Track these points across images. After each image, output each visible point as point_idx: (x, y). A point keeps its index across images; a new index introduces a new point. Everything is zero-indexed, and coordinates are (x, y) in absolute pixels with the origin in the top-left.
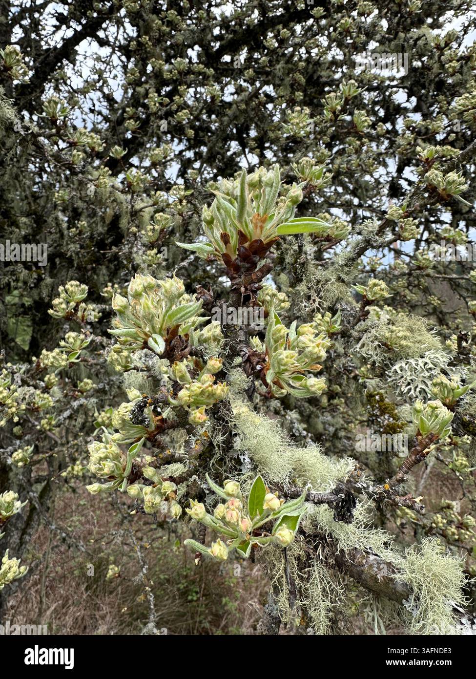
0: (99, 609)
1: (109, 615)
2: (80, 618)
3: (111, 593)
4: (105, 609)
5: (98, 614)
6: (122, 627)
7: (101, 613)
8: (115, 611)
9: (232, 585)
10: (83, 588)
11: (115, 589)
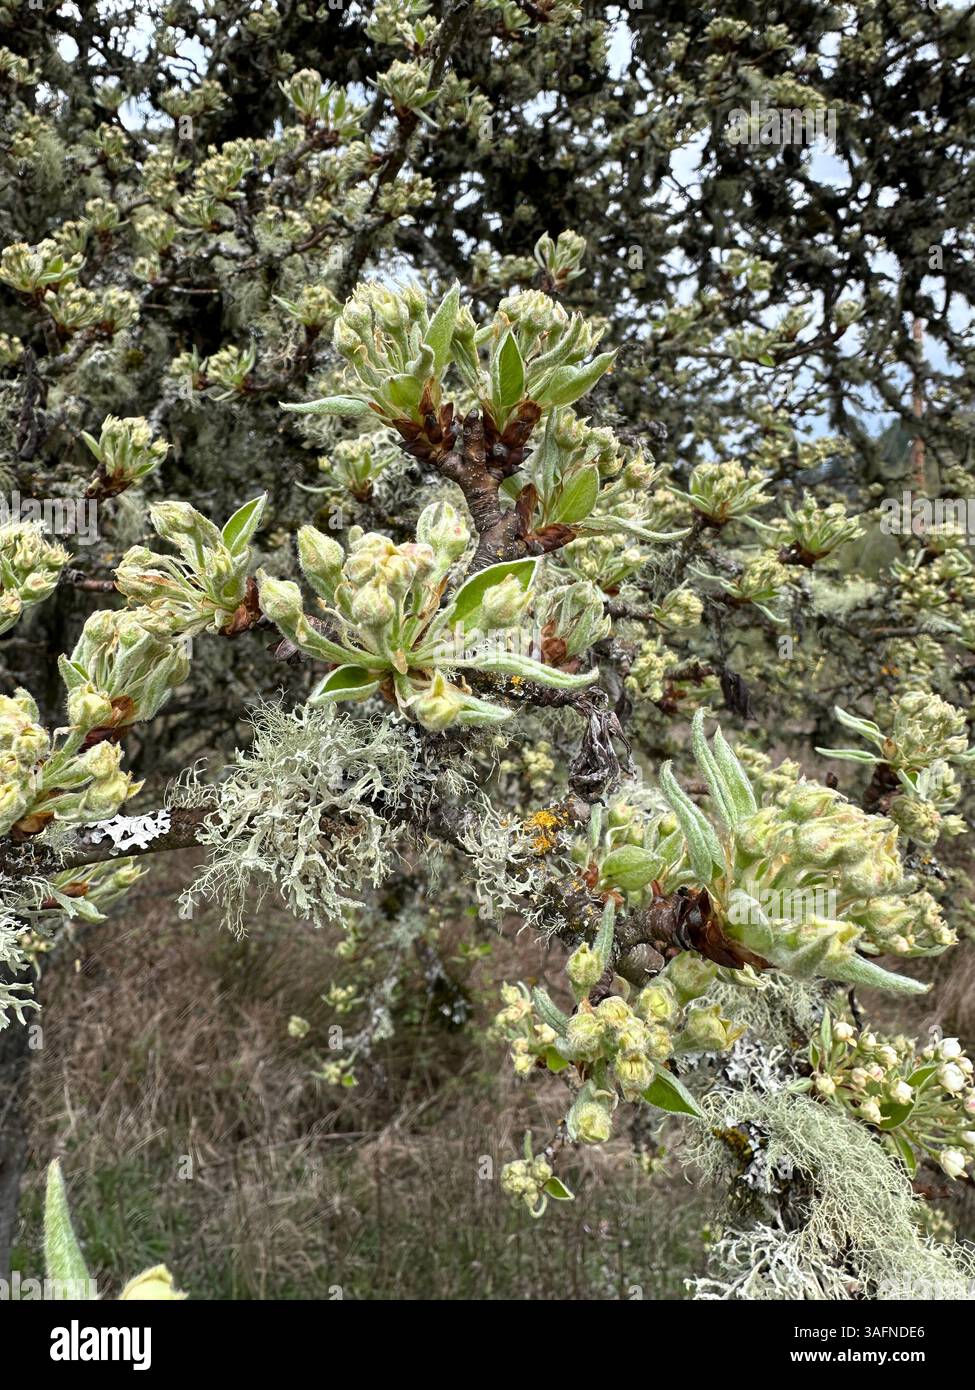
0: (242, 1024)
1: (259, 1036)
2: (208, 1037)
3: (266, 999)
4: (254, 1025)
5: (240, 1032)
6: (281, 1056)
7: (245, 1031)
8: (271, 1029)
9: (486, 1002)
10: (214, 987)
11: (273, 993)
